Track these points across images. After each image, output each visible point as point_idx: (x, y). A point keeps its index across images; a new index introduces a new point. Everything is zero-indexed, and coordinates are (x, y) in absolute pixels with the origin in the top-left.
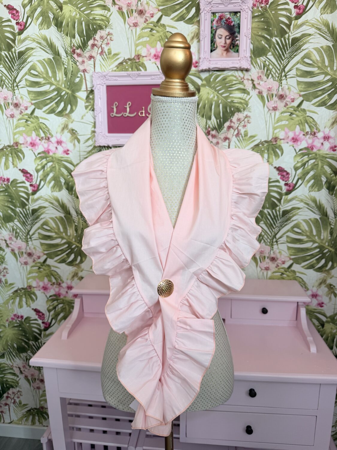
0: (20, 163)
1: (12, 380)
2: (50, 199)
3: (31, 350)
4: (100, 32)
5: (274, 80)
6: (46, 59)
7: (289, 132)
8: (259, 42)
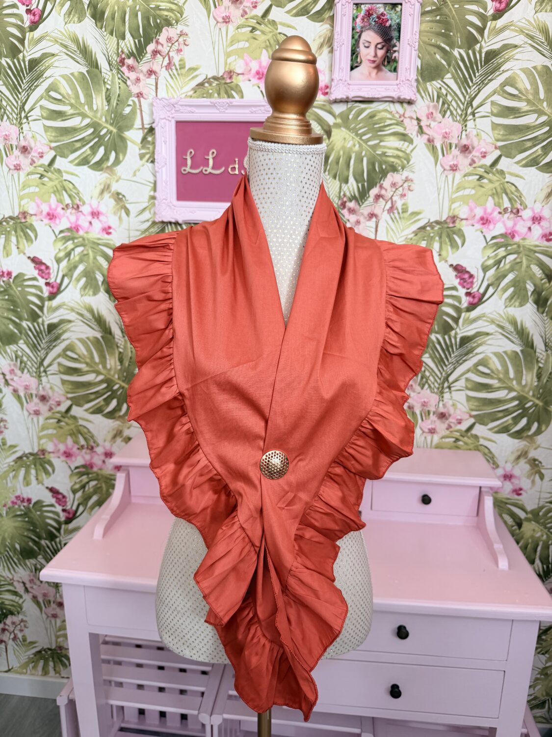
0: (29, 246)
1: (12, 603)
2: (77, 307)
3: (43, 554)
4: (168, 31)
5: (454, 120)
6: (76, 74)
7: (476, 207)
8: (432, 55)
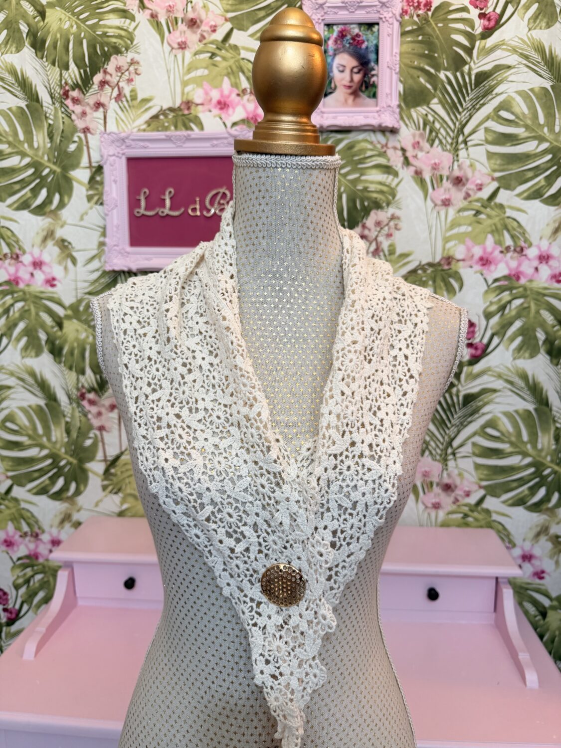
2: (19, 371)
4: (116, 59)
5: (443, 150)
6: (14, 109)
7: (473, 246)
8: (415, 79)
